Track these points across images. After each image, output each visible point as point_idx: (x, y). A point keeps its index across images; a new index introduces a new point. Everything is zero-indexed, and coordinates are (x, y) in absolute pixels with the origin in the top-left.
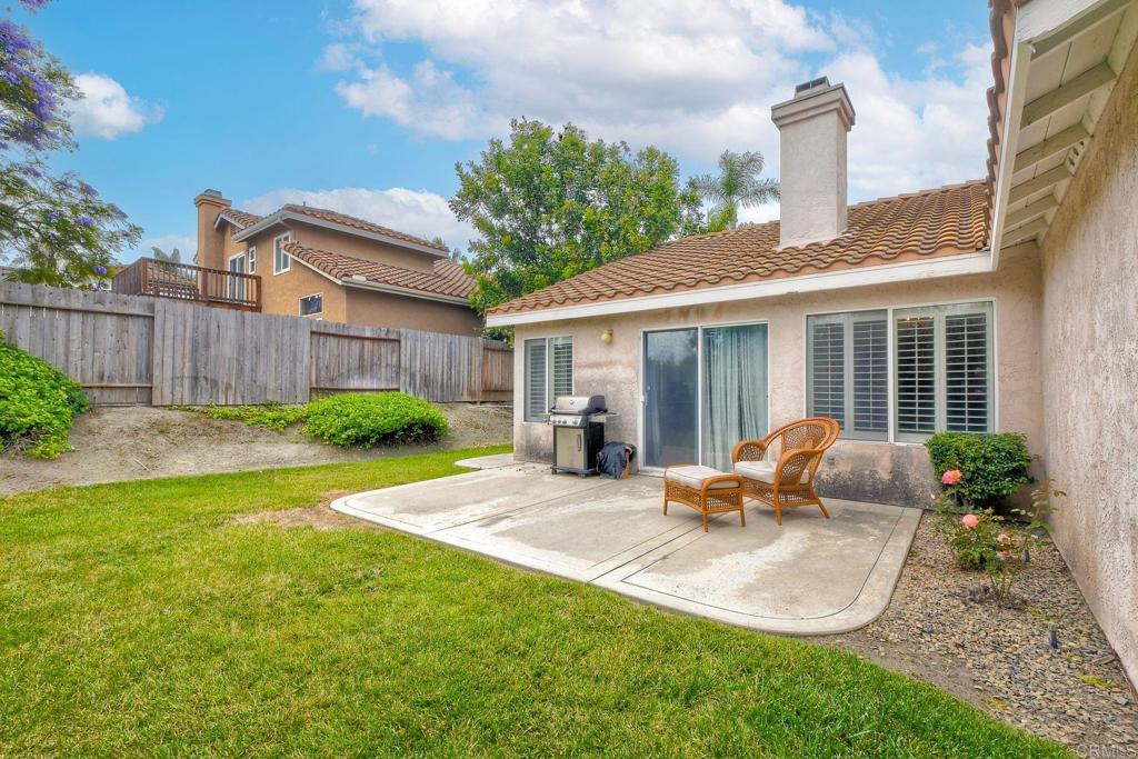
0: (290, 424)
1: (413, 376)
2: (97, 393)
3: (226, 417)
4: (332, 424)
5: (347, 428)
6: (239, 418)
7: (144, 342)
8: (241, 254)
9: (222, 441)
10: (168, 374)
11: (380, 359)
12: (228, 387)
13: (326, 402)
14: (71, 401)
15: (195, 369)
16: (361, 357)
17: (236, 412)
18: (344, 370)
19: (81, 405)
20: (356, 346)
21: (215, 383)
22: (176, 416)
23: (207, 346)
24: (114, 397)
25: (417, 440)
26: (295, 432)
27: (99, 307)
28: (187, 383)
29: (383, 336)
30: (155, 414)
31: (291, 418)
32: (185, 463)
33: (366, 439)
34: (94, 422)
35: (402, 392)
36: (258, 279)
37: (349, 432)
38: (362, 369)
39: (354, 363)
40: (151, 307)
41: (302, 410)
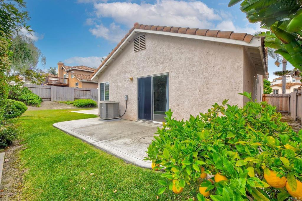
0: (70, 104)
1: (93, 96)
2: (43, 99)
3: (61, 103)
4: (76, 104)
5: (79, 104)
6: (63, 103)
7: (49, 92)
8: (66, 74)
9: (60, 106)
10: (53, 97)
11: (87, 93)
12: (61, 98)
13: (76, 100)
14: (40, 100)
15: (57, 96)
16: (83, 94)
17: (63, 102)
18: (80, 95)
19: (42, 101)
20: (82, 91)
21: (59, 98)
22: (54, 102)
23: (58, 92)
24: (46, 100)
25: (91, 106)
26: (71, 105)
27: (43, 87)
28: (55, 97)
29: (87, 90)
30: (51, 102)
31: (71, 103)
32: (55, 108)
33: (82, 106)
34: (43, 103)
35: (91, 99)
36: (69, 79)
37: (79, 105)
38: (83, 95)
39: (82, 94)
40: (50, 87)
41: (73, 102)
